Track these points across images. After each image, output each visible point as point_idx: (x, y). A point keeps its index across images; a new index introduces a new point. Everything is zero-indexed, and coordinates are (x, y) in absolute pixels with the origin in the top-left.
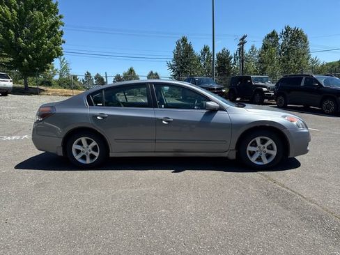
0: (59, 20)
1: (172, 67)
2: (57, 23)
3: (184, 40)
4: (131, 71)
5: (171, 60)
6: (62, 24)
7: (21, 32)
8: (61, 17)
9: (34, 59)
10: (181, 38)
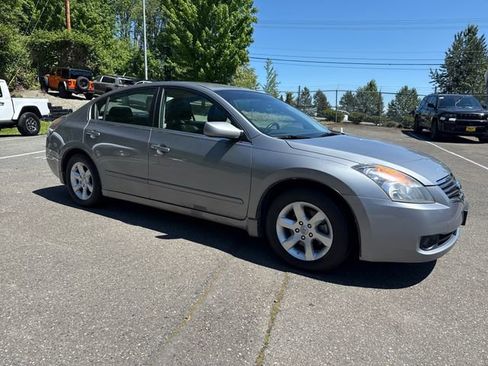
0: (252, 16)
1: (438, 79)
2: (246, 18)
3: (471, 31)
4: (371, 86)
5: (438, 67)
6: (255, 21)
7: (200, 34)
8: (253, 11)
9: (212, 68)
10: (464, 28)
